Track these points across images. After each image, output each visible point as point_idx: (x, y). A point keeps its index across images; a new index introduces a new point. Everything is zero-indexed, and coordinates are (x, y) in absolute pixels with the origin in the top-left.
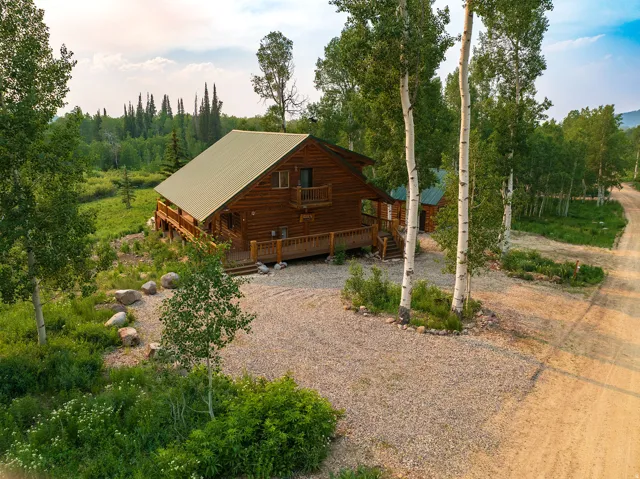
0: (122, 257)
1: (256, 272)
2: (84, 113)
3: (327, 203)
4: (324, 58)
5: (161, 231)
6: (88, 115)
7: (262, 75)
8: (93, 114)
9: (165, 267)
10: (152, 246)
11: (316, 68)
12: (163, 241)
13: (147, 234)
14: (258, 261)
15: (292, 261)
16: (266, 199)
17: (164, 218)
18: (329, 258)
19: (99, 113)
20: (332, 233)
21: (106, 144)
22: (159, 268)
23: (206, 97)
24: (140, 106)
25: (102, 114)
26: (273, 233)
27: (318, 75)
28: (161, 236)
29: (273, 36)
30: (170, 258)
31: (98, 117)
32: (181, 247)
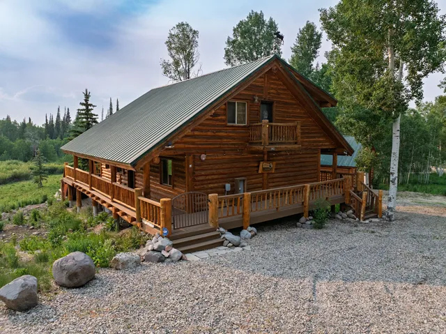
0: (11, 230)
1: (221, 244)
2: (12, 120)
3: (296, 146)
4: (233, 38)
5: (68, 200)
6: (15, 123)
7: (171, 61)
8: (20, 122)
9: (67, 241)
10: (55, 215)
11: (226, 46)
12: (70, 210)
13: (51, 203)
14: (221, 225)
15: (263, 226)
16: (221, 137)
17: (70, 183)
18: (303, 219)
19: (24, 121)
20: (308, 185)
21: (27, 140)
22: (57, 243)
23: (111, 109)
24: (58, 116)
25: (27, 122)
26: (228, 187)
27: (227, 53)
28: (68, 205)
29: (181, 26)
30: (76, 228)
31: (24, 124)
32: (91, 214)
